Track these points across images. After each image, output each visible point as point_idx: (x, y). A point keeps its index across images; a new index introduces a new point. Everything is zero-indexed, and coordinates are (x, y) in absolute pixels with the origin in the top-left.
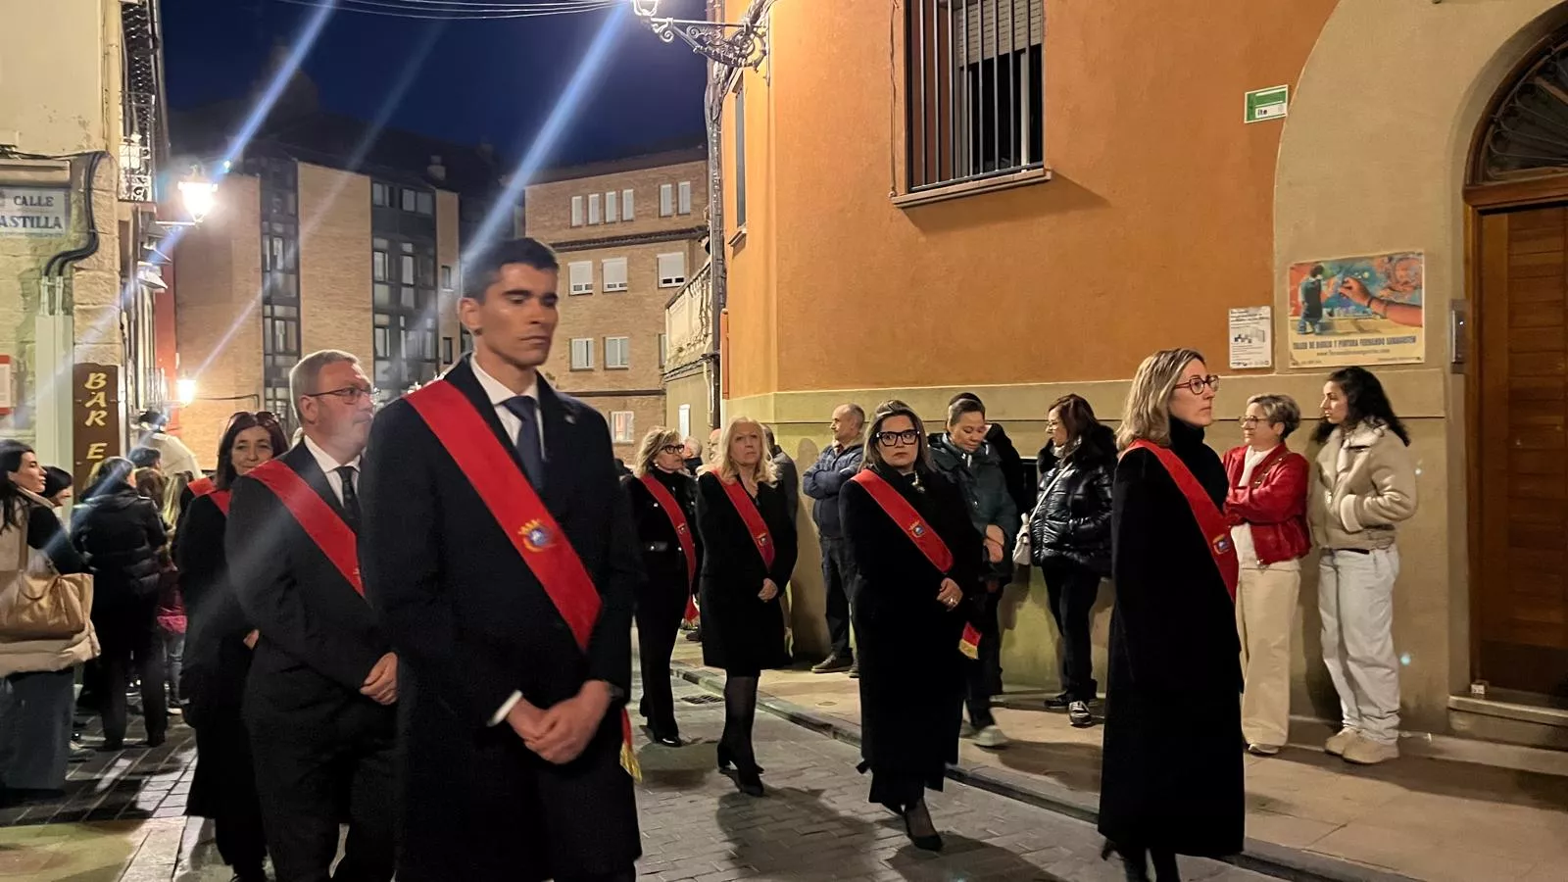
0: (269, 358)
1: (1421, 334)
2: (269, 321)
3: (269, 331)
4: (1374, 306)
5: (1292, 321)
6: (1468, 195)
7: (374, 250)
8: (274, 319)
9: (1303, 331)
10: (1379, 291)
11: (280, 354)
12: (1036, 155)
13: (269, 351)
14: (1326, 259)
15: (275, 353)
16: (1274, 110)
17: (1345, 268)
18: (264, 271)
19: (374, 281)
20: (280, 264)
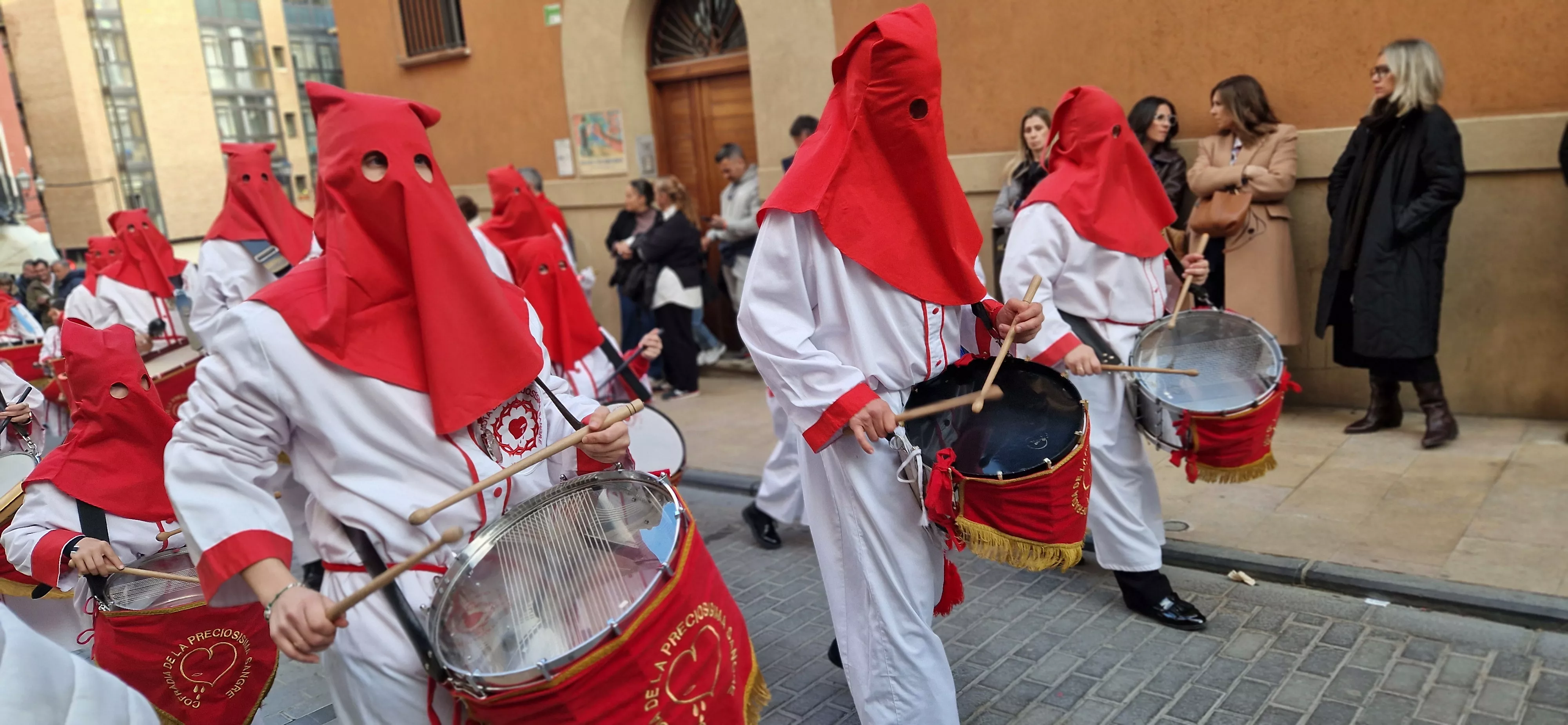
0: (118, 145)
1: (623, 156)
2: (111, 110)
3: (113, 119)
4: (607, 142)
5: (579, 148)
6: (649, 73)
7: (202, 37)
8: (115, 107)
9: (583, 154)
10: (607, 132)
11: (127, 139)
12: (463, 37)
13: (116, 137)
14: (587, 111)
15: (121, 140)
16: (555, 19)
17: (595, 117)
18: (98, 64)
19: (207, 67)
20: (112, 57)
